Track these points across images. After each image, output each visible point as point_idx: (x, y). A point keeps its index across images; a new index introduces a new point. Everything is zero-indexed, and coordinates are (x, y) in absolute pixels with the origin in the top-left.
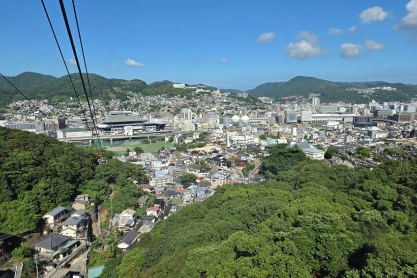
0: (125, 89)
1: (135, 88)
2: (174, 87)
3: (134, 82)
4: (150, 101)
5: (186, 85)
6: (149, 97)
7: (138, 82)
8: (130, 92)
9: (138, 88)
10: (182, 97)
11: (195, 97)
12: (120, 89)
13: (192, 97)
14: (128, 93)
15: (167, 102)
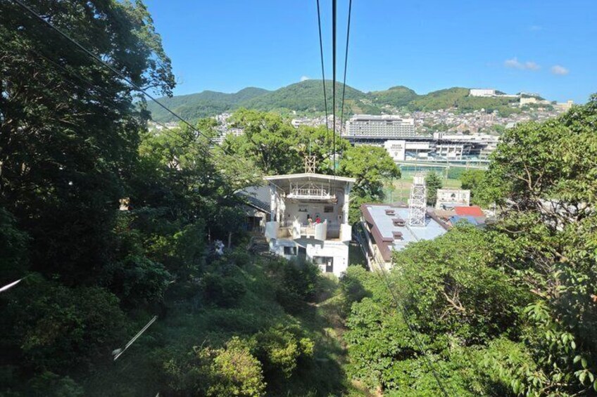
0: (379, 102)
1: (396, 100)
2: (471, 95)
3: (395, 91)
4: (424, 119)
5: (497, 92)
6: (422, 114)
7: (402, 91)
8: (387, 106)
9: (401, 99)
10: (490, 112)
11: (519, 113)
12: (371, 102)
13: (513, 112)
14: (383, 108)
15: (459, 119)
